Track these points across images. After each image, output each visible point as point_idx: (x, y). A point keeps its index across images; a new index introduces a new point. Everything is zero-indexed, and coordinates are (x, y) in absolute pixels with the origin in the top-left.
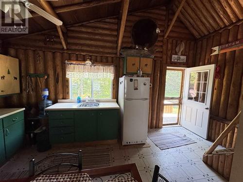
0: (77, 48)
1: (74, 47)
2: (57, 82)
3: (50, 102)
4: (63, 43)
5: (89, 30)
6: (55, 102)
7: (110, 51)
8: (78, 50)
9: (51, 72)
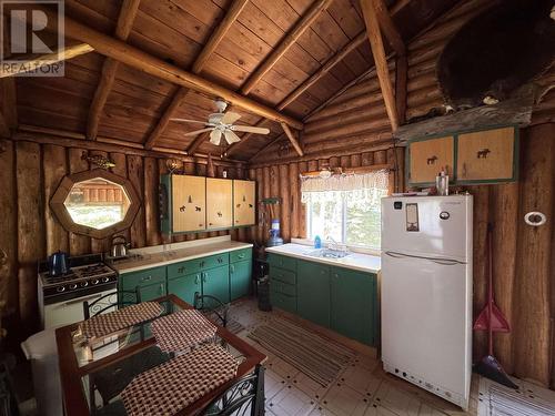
0: (316, 149)
1: (312, 150)
2: (292, 209)
3: (280, 240)
4: (297, 147)
5: (336, 111)
6: (288, 241)
7: (378, 137)
8: (319, 153)
9: (285, 196)
